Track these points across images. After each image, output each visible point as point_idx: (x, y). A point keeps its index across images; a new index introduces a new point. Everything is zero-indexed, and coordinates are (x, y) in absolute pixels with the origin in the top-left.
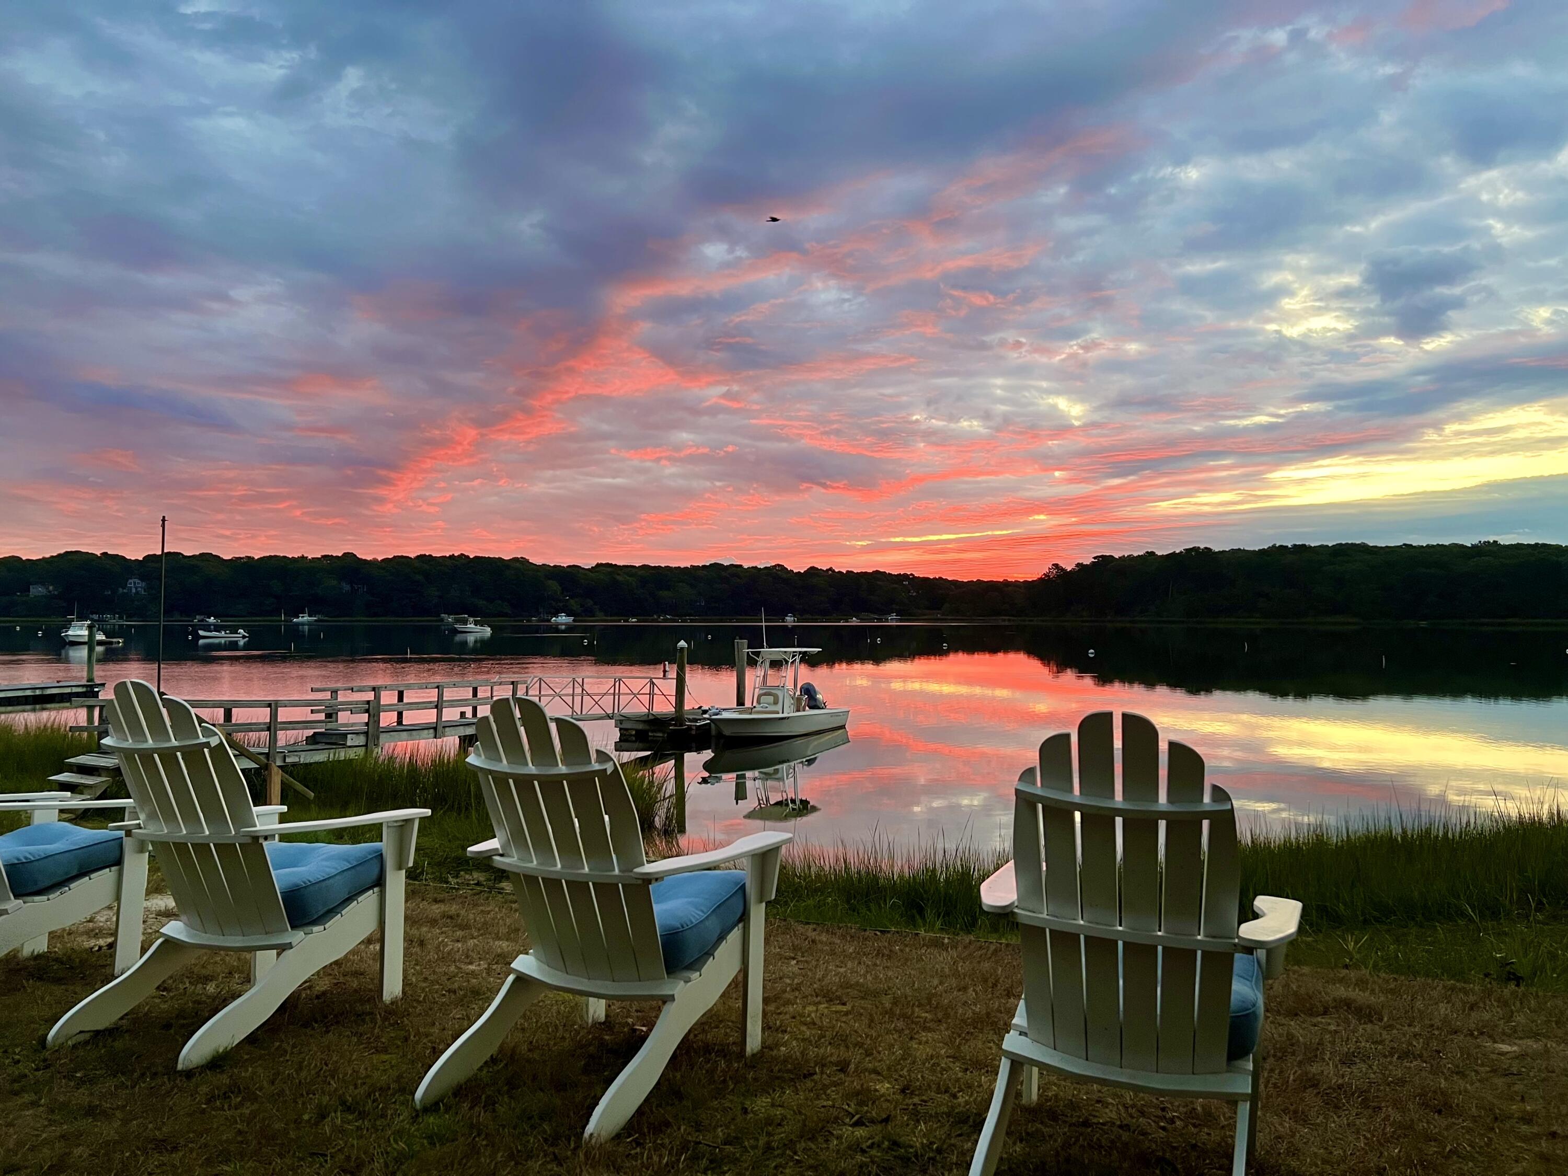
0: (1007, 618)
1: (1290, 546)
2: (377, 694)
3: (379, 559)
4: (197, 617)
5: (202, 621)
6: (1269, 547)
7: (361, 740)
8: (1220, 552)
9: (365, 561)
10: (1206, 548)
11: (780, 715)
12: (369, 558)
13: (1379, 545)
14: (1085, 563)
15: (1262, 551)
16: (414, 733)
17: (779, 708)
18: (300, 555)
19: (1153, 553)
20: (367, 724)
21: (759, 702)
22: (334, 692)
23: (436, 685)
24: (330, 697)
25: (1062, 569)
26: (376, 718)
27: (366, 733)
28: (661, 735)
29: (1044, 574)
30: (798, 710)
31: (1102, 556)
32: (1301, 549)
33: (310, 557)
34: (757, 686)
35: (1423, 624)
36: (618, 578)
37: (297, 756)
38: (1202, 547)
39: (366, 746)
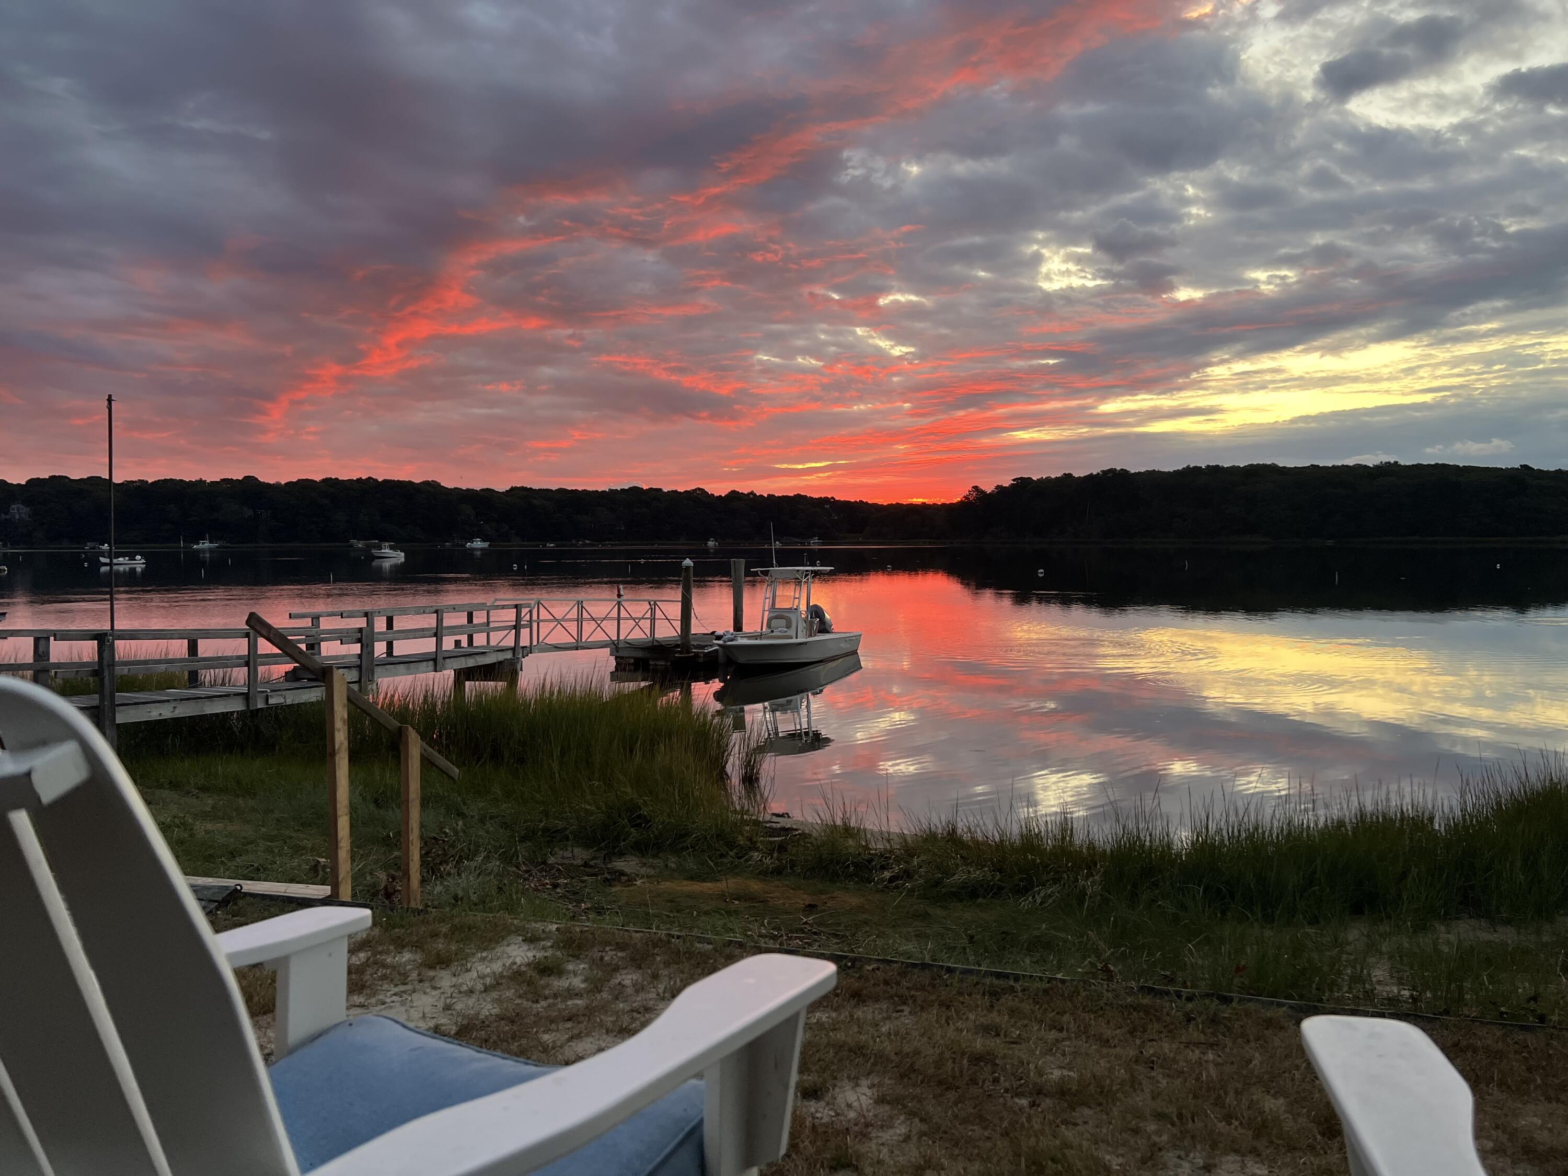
0: (927, 540)
1: (1203, 467)
2: (370, 621)
3: (283, 483)
4: (88, 544)
5: (94, 548)
6: (1184, 469)
7: (353, 675)
8: (1135, 473)
9: (268, 485)
10: (1122, 470)
11: (794, 641)
12: (272, 481)
13: (1288, 466)
14: (1004, 485)
15: (1177, 473)
16: (412, 665)
17: (792, 632)
18: (198, 479)
19: (1070, 475)
20: (360, 656)
21: (769, 626)
22: (316, 618)
23: (434, 609)
24: (310, 625)
25: (983, 492)
26: (369, 649)
27: (359, 667)
28: (663, 663)
29: (964, 497)
30: (811, 636)
31: (1021, 478)
32: (1215, 470)
33: (208, 481)
34: (766, 609)
35: (1330, 543)
36: (535, 502)
37: (281, 695)
38: (1118, 469)
39: (359, 682)
